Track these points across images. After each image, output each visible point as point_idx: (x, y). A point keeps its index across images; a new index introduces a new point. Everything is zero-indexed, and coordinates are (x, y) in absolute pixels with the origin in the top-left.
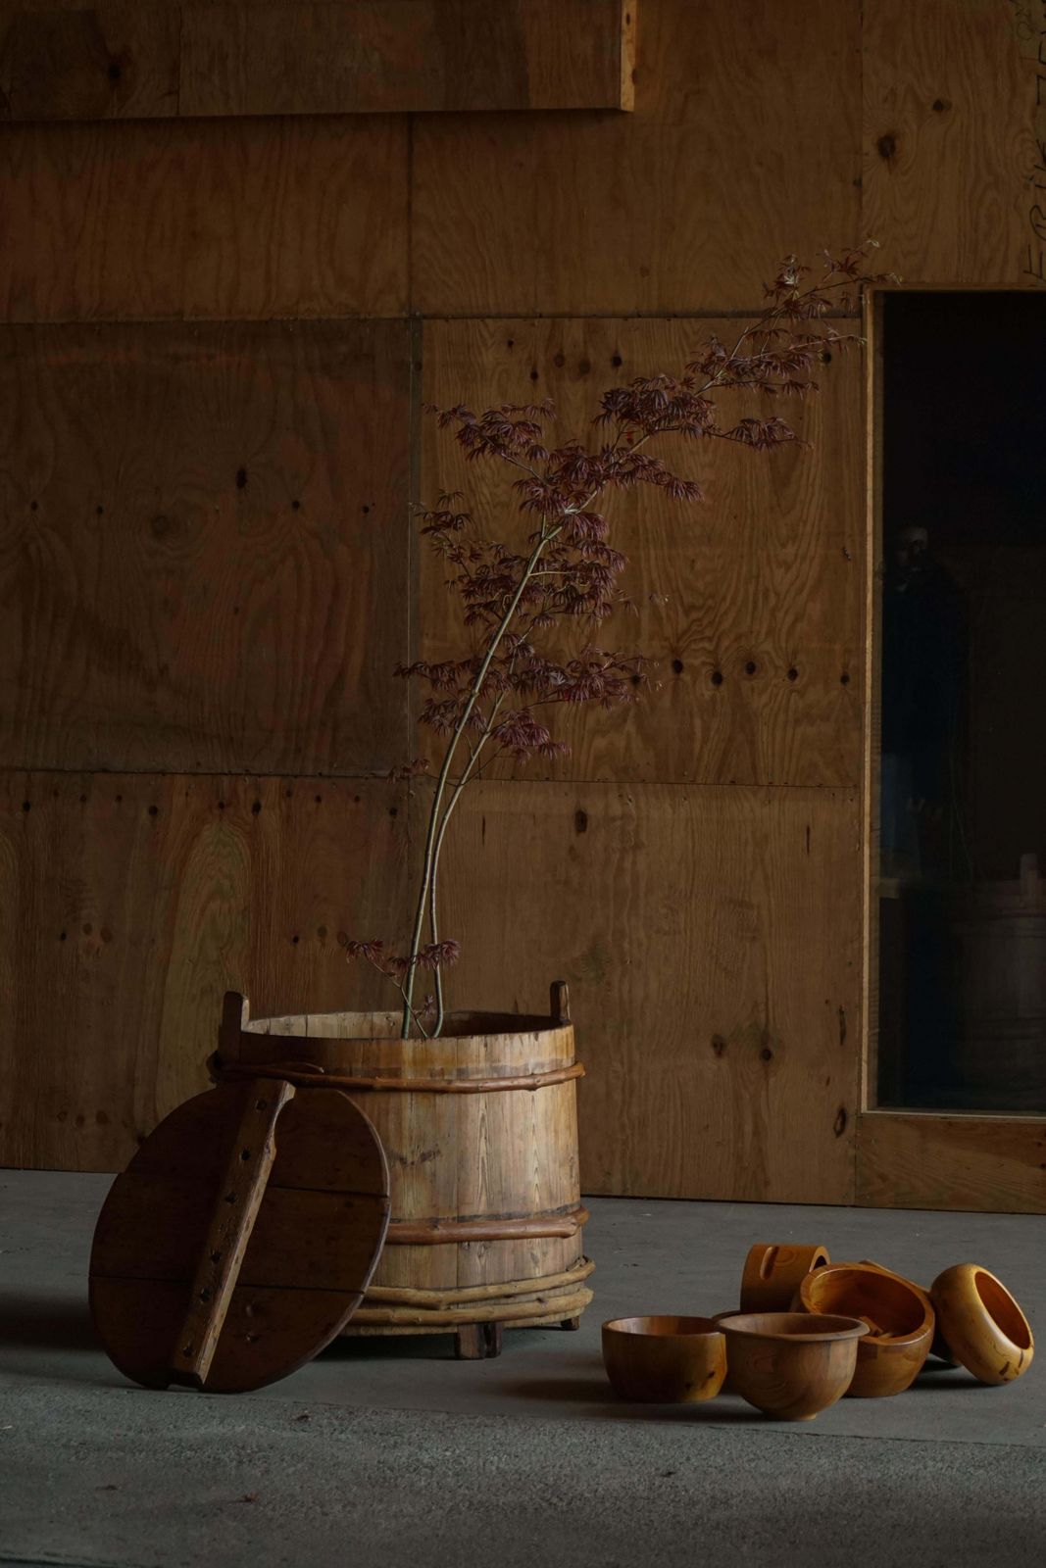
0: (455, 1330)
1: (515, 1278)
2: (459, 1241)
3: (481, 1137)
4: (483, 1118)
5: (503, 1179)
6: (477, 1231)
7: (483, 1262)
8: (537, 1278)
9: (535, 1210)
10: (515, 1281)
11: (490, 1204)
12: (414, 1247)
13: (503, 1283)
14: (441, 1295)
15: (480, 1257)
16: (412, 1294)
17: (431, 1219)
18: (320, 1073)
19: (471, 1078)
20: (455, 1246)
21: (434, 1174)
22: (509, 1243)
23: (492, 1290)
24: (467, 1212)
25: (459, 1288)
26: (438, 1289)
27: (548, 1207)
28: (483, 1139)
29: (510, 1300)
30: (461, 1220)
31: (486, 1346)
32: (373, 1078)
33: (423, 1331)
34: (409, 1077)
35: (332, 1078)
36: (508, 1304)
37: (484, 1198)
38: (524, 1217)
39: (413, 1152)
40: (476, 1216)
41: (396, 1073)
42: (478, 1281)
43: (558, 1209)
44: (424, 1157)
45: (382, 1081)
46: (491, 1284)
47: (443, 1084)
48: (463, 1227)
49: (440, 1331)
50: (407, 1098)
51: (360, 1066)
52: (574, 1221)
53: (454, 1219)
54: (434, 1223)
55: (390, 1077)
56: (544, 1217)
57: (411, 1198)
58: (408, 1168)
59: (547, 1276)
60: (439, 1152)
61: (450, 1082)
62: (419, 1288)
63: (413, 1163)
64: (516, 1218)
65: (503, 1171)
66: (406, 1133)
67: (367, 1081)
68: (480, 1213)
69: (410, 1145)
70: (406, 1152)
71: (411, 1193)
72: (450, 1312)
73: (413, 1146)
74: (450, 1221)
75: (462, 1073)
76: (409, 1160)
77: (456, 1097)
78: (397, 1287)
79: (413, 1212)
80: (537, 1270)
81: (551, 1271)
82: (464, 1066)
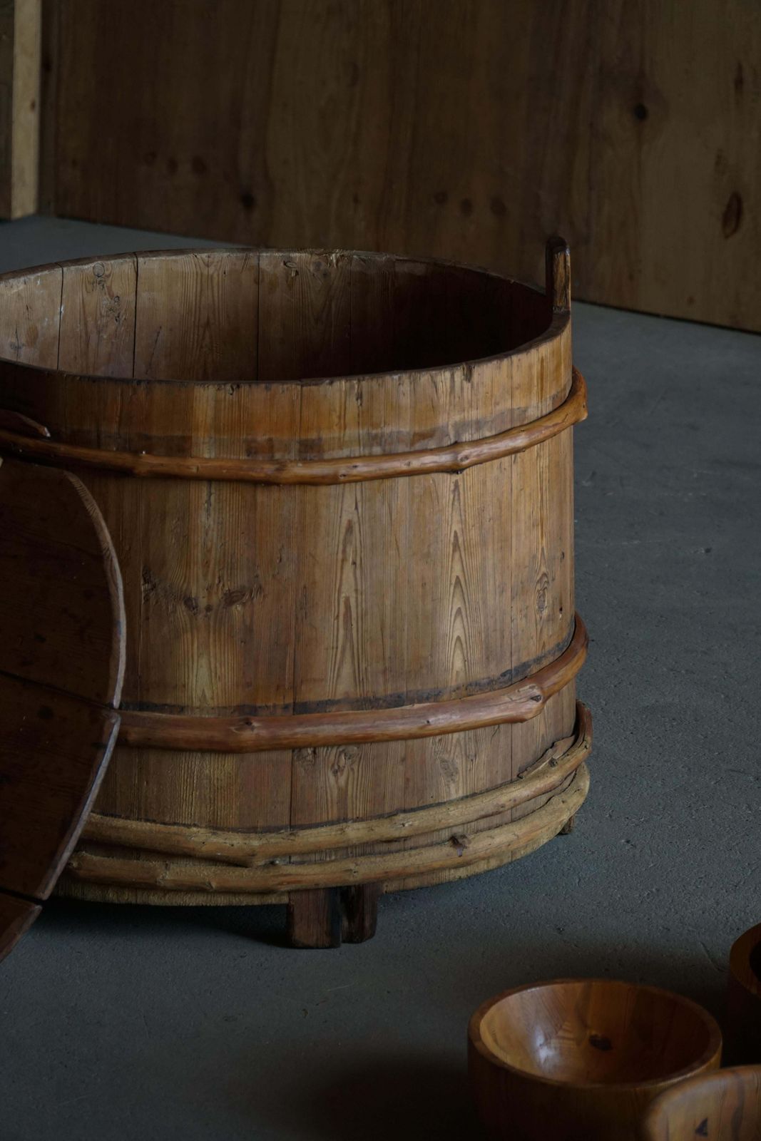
0: (285, 900)
1: (407, 807)
2: (296, 748)
3: (344, 560)
4: (350, 529)
5: (387, 632)
6: (327, 730)
7: (342, 781)
8: (450, 802)
9: (453, 684)
10: (405, 811)
11: (358, 679)
12: (207, 757)
13: (381, 816)
14: (255, 843)
15: (335, 773)
16: (201, 838)
17: (240, 708)
18: (43, 437)
19: (326, 456)
20: (288, 755)
21: (249, 630)
22: (398, 747)
23: (355, 832)
24: (312, 694)
25: (294, 827)
26: (253, 830)
27: (479, 673)
28: (348, 567)
29: (394, 846)
30: (301, 708)
31: (345, 923)
32: (136, 452)
33: (222, 901)
34: (206, 455)
35: (63, 449)
36: (390, 852)
37: (347, 670)
38: (427, 699)
39: (209, 589)
40: (331, 702)
41: (182, 447)
42: (334, 813)
43: (504, 675)
44: (230, 599)
45: (149, 461)
46: (357, 820)
47: (268, 470)
48: (300, 724)
49: (256, 901)
50: (202, 493)
51: (114, 428)
52: (537, 692)
53: (286, 707)
54: (246, 713)
55: (169, 453)
56: (471, 692)
57: (204, 672)
58: (200, 616)
59: (474, 795)
60: (260, 588)
61: (282, 466)
62: (215, 827)
63: (209, 608)
64: (412, 702)
65: (388, 621)
66: (198, 554)
67: (126, 459)
68: (338, 697)
69: (205, 576)
70: (198, 591)
71: (204, 661)
72: (273, 872)
73: (210, 577)
74: (279, 711)
75: (310, 450)
76: (203, 603)
77: (298, 492)
78: (175, 824)
79: (208, 694)
80: (452, 786)
81: (482, 784)
82: (313, 435)
